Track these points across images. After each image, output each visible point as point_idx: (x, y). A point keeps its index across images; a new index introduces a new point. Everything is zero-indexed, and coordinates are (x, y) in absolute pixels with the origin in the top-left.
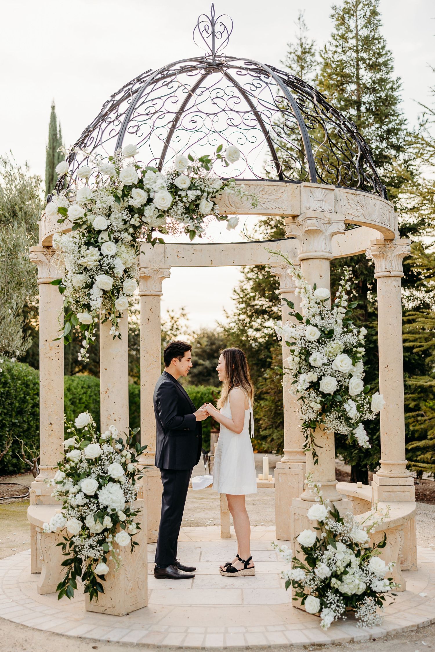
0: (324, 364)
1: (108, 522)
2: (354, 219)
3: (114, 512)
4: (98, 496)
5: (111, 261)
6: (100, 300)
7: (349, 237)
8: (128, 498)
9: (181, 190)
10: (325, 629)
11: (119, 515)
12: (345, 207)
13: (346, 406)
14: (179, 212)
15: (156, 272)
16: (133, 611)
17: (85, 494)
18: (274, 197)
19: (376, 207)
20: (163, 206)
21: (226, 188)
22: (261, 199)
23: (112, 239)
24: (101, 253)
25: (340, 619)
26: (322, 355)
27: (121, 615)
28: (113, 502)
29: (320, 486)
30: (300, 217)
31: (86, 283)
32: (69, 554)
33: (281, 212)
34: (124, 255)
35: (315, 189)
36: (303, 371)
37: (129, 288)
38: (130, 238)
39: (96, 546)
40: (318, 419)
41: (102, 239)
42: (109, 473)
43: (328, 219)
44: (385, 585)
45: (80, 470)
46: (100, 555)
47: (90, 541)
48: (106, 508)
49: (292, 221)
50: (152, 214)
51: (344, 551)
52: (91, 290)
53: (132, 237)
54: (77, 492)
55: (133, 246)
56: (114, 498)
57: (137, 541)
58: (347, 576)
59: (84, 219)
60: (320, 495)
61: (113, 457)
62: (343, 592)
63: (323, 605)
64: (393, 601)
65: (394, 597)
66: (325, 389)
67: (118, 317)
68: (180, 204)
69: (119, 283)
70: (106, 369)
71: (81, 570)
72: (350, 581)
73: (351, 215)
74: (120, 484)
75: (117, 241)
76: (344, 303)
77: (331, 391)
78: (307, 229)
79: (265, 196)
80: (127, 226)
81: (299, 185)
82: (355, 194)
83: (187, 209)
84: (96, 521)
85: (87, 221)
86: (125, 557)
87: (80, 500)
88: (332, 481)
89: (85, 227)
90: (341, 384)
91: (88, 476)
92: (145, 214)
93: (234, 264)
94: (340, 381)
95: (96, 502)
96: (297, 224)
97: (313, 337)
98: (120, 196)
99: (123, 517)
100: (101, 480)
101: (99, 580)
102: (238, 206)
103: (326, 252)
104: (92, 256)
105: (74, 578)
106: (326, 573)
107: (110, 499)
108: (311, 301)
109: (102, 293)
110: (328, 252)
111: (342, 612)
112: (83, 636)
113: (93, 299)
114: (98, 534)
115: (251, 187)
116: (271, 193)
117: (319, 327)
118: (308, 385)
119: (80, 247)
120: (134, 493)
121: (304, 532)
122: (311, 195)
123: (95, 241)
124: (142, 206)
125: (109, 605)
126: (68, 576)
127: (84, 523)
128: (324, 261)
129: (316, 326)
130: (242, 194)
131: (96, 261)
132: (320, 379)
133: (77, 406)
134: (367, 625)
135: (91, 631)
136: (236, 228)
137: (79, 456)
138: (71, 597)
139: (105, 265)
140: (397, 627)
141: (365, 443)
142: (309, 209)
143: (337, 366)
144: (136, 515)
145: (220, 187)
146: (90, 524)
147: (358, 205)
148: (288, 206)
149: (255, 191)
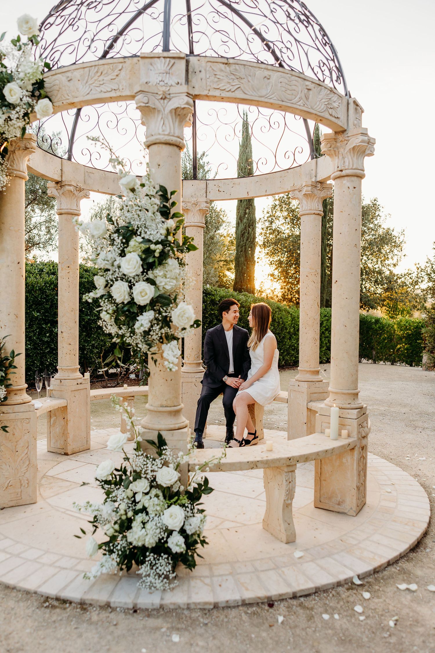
12: (208, 80)
15: (194, 206)
16: (9, 507)
18: (110, 77)
19: (271, 80)
22: (96, 82)
33: (118, 94)
43: (162, 92)
51: (145, 491)
66: (117, 296)
73: (219, 90)
77: (124, 299)
79: (101, 78)
82: (226, 64)
93: (267, 193)
102: (73, 94)
103: (164, 135)
115: (86, 69)
116: (107, 73)
122: (151, 68)
128: (164, 146)
142: (146, 84)
147: (233, 77)
148: (126, 86)
149: (90, 74)
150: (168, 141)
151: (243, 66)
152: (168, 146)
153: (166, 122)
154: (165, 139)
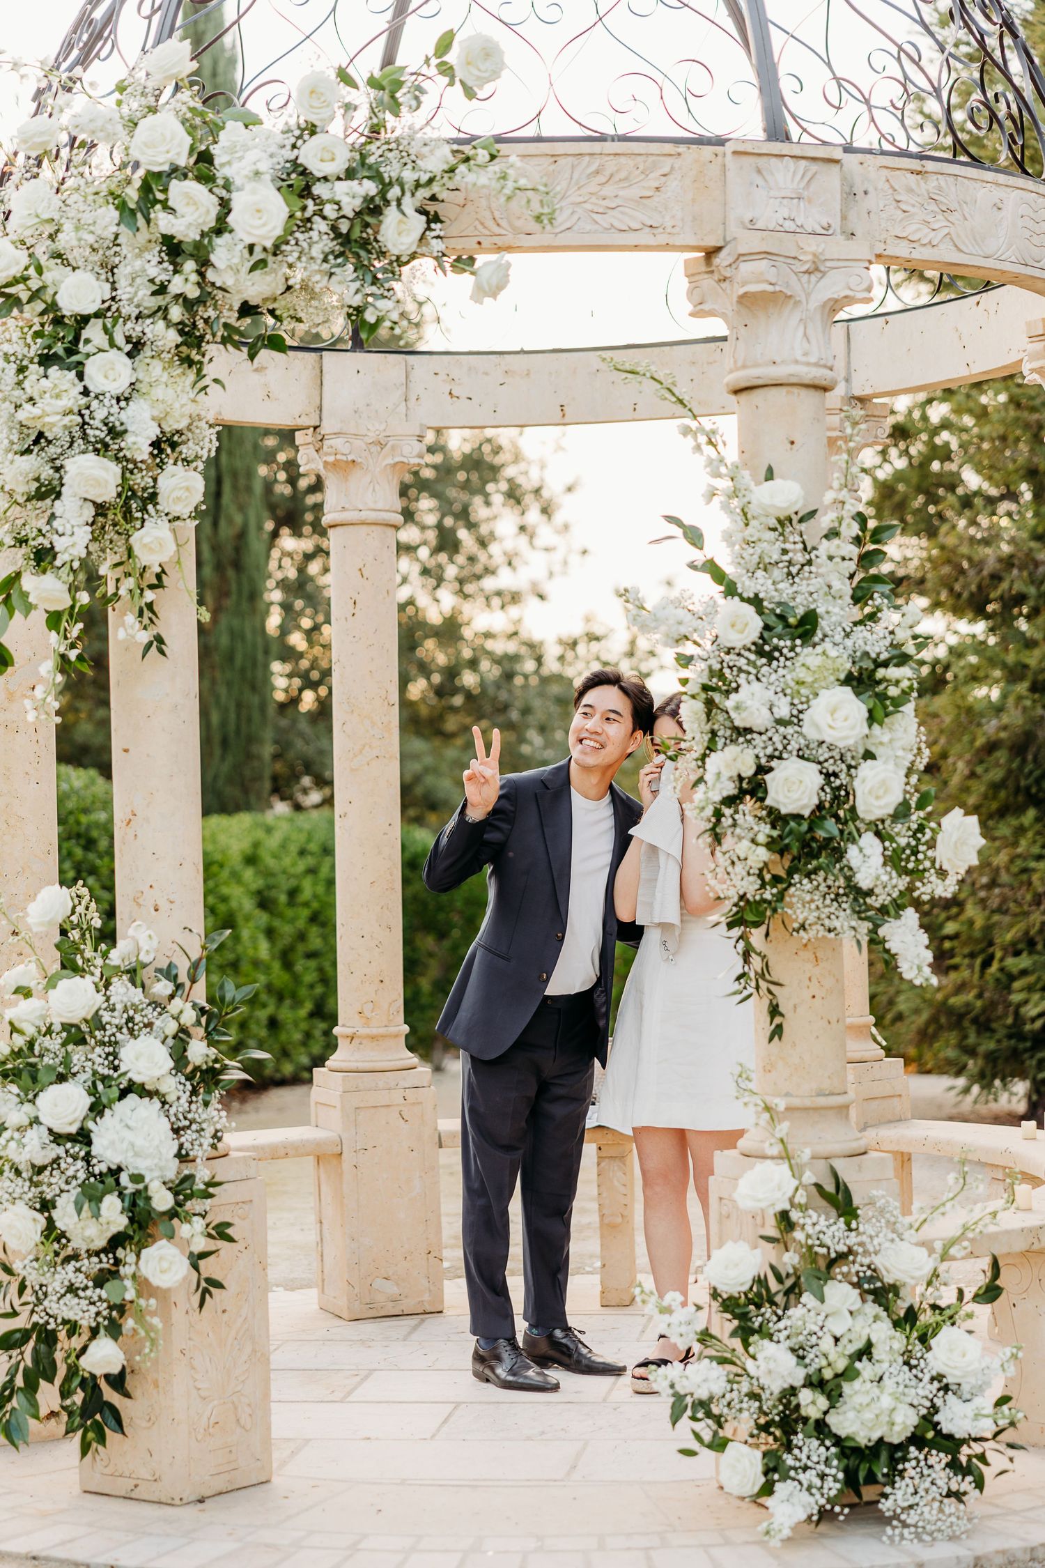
0: (780, 722)
1: (113, 1214)
2: (916, 255)
3: (141, 1186)
4: (92, 1135)
5: (115, 409)
6: (84, 534)
7: (992, 312)
8: (187, 1145)
9: (319, 180)
10: (775, 1543)
11: (150, 1193)
12: (883, 215)
13: (853, 855)
14: (316, 252)
15: (375, 449)
16: (220, 1493)
17: (50, 1130)
18: (635, 192)
19: (1002, 213)
20: (257, 232)
21: (462, 168)
22: (594, 200)
23: (120, 340)
24: (85, 387)
25: (825, 1515)
26: (772, 692)
27: (177, 1502)
28: (136, 1155)
29: (782, 1107)
30: (723, 254)
31: (37, 479)
32: (15, 1314)
33: (662, 239)
34: (159, 392)
35: (773, 160)
36: (720, 742)
37: (178, 493)
38: (173, 337)
39: (86, 1288)
40: (768, 896)
41: (87, 341)
42: (123, 1069)
43: (810, 257)
44: (977, 1416)
45: (46, 1059)
46: (98, 1314)
47: (68, 1274)
48: (116, 1172)
49: (704, 269)
50: (236, 260)
51: (853, 1308)
52: (57, 502)
53: (181, 332)
54: (27, 1122)
55: (188, 362)
56: (140, 1142)
57: (217, 1276)
58: (857, 1384)
59: (34, 284)
60: (778, 1135)
61: (138, 1018)
62: (842, 1433)
63: (773, 1469)
64: (1008, 1465)
65: (1011, 1452)
66: (781, 798)
67: (151, 587)
68: (321, 225)
69: (140, 480)
70: (126, 751)
71: (53, 1364)
72: (866, 1400)
73: (905, 242)
74: (164, 1103)
75: (136, 347)
76: (849, 526)
77: (804, 807)
78: (741, 291)
79: (608, 190)
80: (168, 298)
81: (719, 149)
82: (919, 173)
83: (345, 239)
84: (79, 1211)
85: (44, 287)
86: (191, 1326)
87: (35, 1148)
88: (832, 1094)
89: (40, 306)
90: (838, 782)
91: (62, 1078)
92: (213, 258)
93: (636, 415)
94: (836, 775)
95: (82, 1154)
96: (716, 277)
97: (740, 636)
98: (132, 206)
99: (162, 1200)
100: (100, 1087)
101: (109, 1395)
102: (519, 223)
103: (808, 364)
104: (58, 396)
105: (31, 1387)
106: (785, 1373)
107: (125, 1145)
108: (753, 523)
109: (90, 512)
110: (816, 365)
111: (833, 1493)
112: (43, 1554)
113: (61, 531)
114: (90, 1254)
115: (561, 161)
116: (626, 179)
117: (765, 604)
118: (730, 789)
119: (21, 370)
120: (210, 1131)
121: (724, 1248)
122: (759, 181)
123: (66, 350)
124: (203, 235)
125: (144, 1473)
126: (11, 1381)
127: (50, 1222)
128: (804, 392)
129: (756, 602)
130: (510, 185)
131: (71, 412)
132: (762, 770)
133: (280, 915)
134: (918, 1536)
135: (71, 1541)
136: (502, 295)
137: (43, 1017)
138: (22, 1446)
139: (96, 423)
140: (1014, 1544)
141: (920, 969)
142: (751, 225)
143: (817, 727)
144: (211, 1196)
145: (446, 167)
146: (67, 1220)
147: (933, 207)
148: (683, 220)
149: (576, 176)
150: (817, 382)
151: (951, 179)
152: (812, 392)
153: (810, 332)
154: (810, 376)
